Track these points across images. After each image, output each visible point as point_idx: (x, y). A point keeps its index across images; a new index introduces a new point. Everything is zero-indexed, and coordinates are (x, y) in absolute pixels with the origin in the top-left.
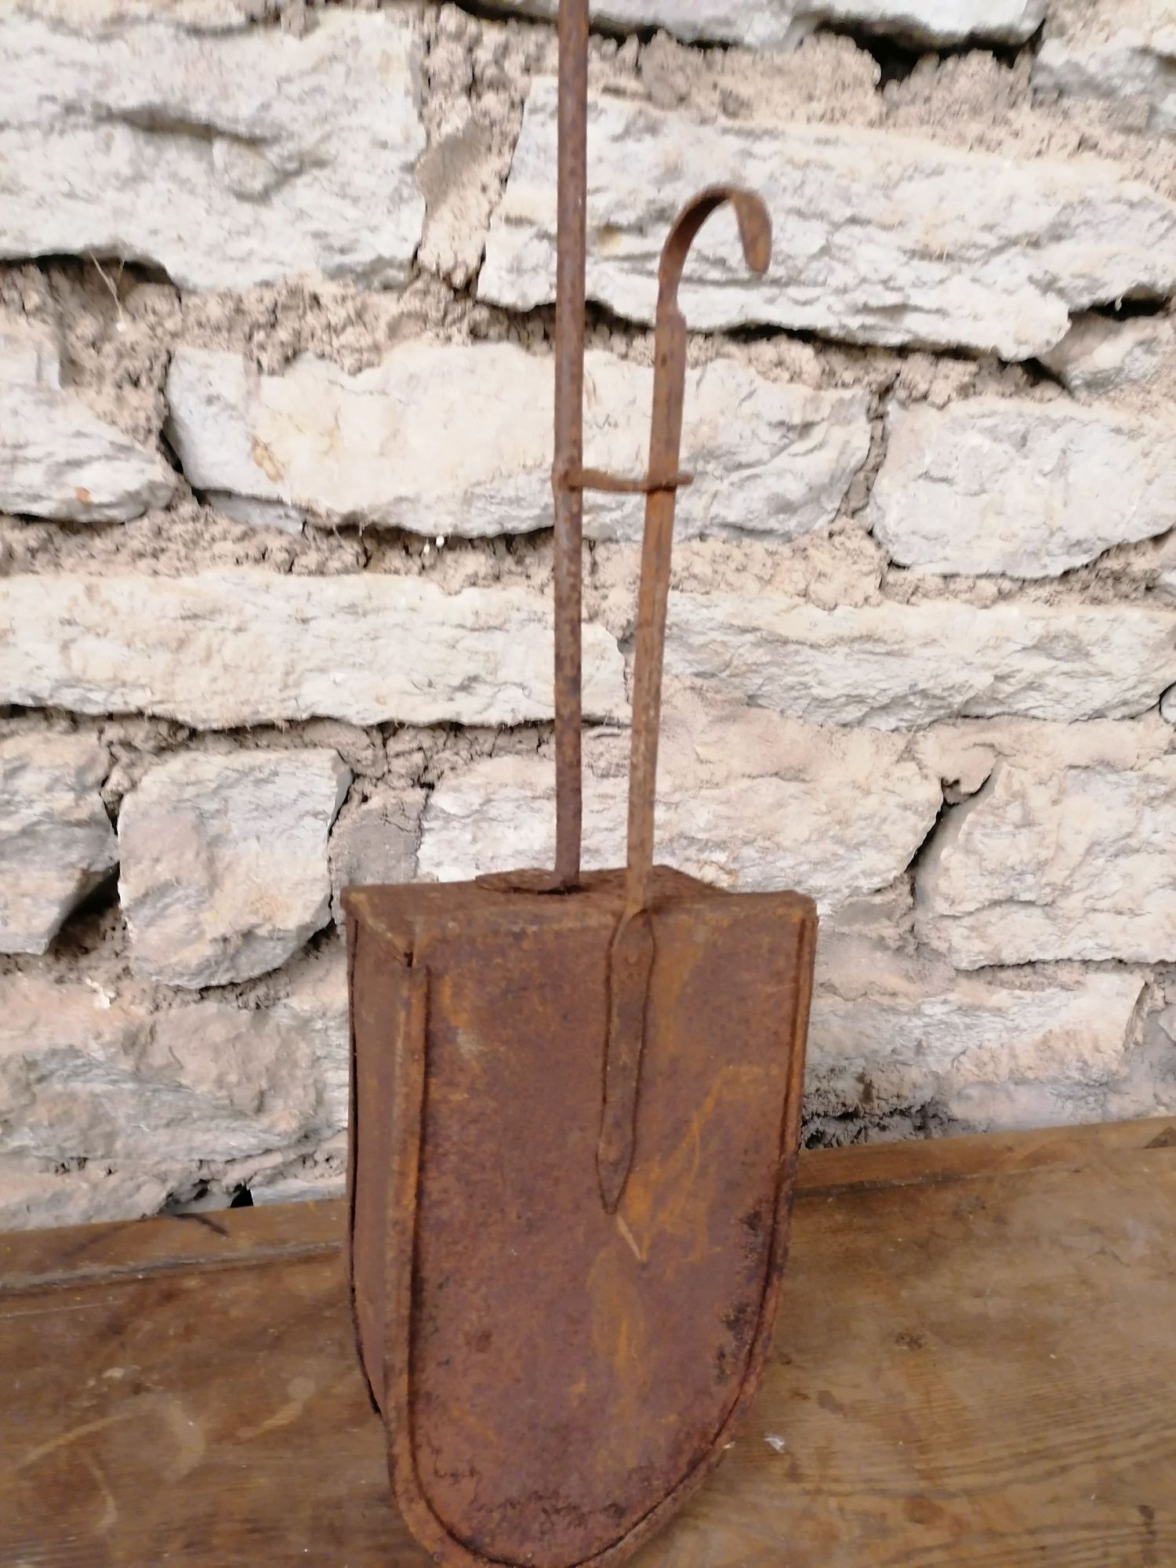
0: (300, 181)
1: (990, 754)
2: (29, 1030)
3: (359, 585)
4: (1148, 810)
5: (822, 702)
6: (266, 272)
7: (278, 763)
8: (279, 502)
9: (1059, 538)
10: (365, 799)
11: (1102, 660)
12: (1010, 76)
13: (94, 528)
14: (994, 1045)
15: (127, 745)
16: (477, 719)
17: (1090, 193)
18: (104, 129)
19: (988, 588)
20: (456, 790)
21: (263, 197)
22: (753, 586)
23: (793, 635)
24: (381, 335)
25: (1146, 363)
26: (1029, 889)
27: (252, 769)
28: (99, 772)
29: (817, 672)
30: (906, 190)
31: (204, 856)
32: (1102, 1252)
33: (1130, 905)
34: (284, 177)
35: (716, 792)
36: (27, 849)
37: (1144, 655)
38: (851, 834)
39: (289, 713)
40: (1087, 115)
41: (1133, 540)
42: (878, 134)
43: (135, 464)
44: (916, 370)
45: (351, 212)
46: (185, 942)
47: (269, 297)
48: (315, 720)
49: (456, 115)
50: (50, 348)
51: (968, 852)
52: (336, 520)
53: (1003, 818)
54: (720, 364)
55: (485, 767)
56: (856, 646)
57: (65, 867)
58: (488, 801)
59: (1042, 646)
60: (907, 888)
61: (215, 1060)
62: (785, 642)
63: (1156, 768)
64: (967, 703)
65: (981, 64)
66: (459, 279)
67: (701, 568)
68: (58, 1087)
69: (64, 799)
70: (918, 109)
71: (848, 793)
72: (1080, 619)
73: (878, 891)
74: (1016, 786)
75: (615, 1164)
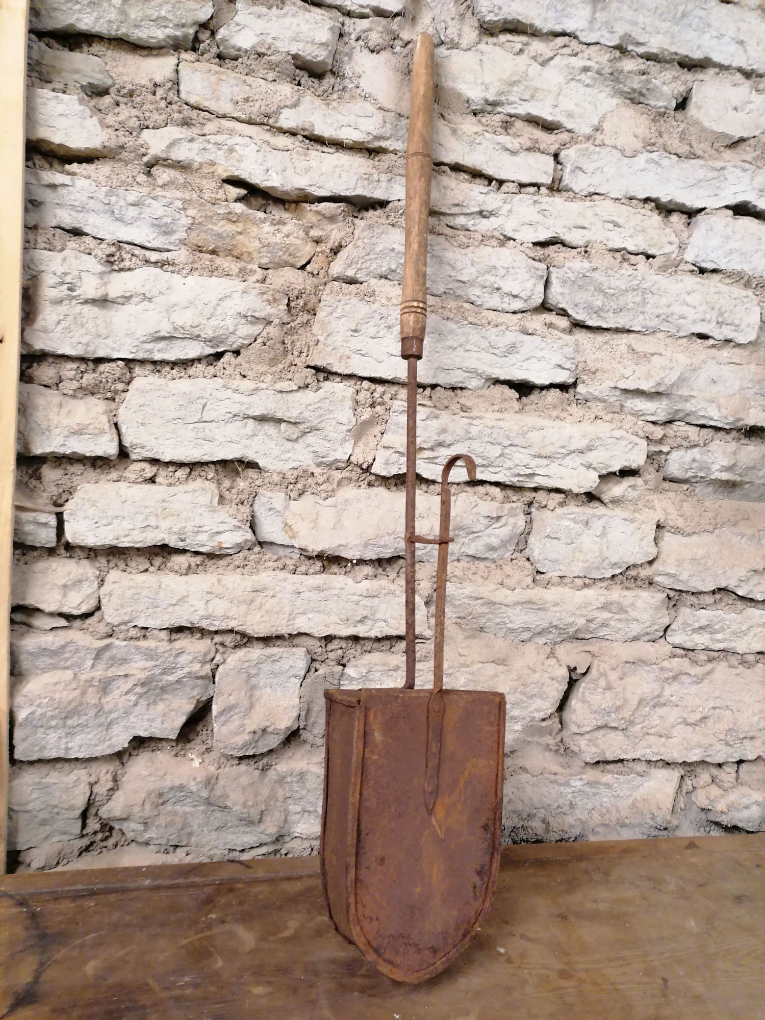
0: (309, 435)
1: (590, 656)
2: (162, 777)
3: (320, 579)
4: (666, 686)
5: (512, 631)
6: (295, 464)
7: (283, 653)
8: (293, 547)
9: (607, 562)
10: (316, 670)
11: (634, 614)
12: (567, 395)
13: (220, 557)
14: (609, 805)
15: (222, 644)
16: (366, 635)
17: (600, 435)
18: (245, 421)
19: (579, 582)
20: (356, 666)
21: (296, 440)
22: (480, 580)
23: (497, 600)
24: (335, 486)
25: (632, 494)
26: (614, 721)
27: (272, 655)
28: (212, 655)
29: (509, 616)
30: (530, 435)
31: (248, 694)
32: (654, 888)
33: (665, 732)
34: (304, 433)
35: (467, 669)
36: (177, 689)
37: (652, 612)
38: (529, 690)
39: (289, 632)
40: (597, 408)
41: (639, 563)
42: (519, 416)
43: (241, 533)
44: (541, 496)
45: (328, 445)
46: (237, 734)
47: (296, 473)
48: (300, 634)
49: (367, 414)
50: (216, 492)
51: (584, 702)
52: (316, 553)
53: (597, 685)
54: (464, 494)
55: (368, 657)
56: (525, 606)
57: (190, 698)
58: (369, 671)
59: (605, 607)
60: (558, 720)
61: (243, 793)
62: (495, 604)
63: (666, 664)
64: (576, 632)
65: (556, 392)
66: (365, 466)
67: (458, 573)
68: (170, 808)
69: (196, 667)
70: (534, 406)
71: (526, 671)
72: (620, 596)
73: (544, 720)
74: (602, 670)
75: (431, 793)
